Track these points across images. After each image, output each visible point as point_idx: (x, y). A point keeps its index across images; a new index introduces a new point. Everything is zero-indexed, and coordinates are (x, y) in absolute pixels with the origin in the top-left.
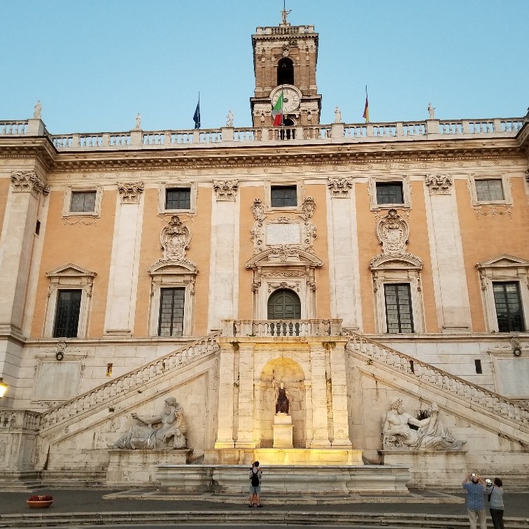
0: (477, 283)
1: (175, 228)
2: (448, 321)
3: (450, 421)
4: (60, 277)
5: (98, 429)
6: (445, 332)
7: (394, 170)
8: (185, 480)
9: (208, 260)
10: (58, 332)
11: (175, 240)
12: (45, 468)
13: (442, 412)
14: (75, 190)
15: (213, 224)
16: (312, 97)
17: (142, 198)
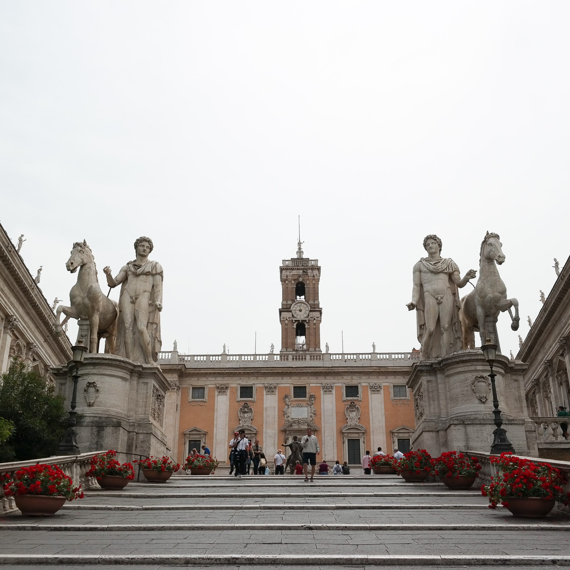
0: (391, 439)
1: (246, 408)
4: (190, 434)
7: (354, 381)
9: (262, 425)
11: (246, 415)
14: (194, 387)
15: (265, 406)
16: (316, 309)
17: (228, 392)
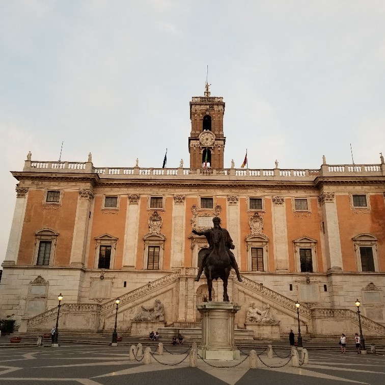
0: (293, 248)
1: (155, 217)
2: (279, 266)
3: (274, 312)
4: (101, 240)
5: (125, 312)
6: (277, 271)
7: (258, 193)
8: (168, 334)
9: (170, 233)
10: (100, 266)
11: (155, 223)
12: (103, 328)
13: (271, 308)
14: (107, 196)
15: (173, 215)
16: (221, 138)
17: (139, 202)
